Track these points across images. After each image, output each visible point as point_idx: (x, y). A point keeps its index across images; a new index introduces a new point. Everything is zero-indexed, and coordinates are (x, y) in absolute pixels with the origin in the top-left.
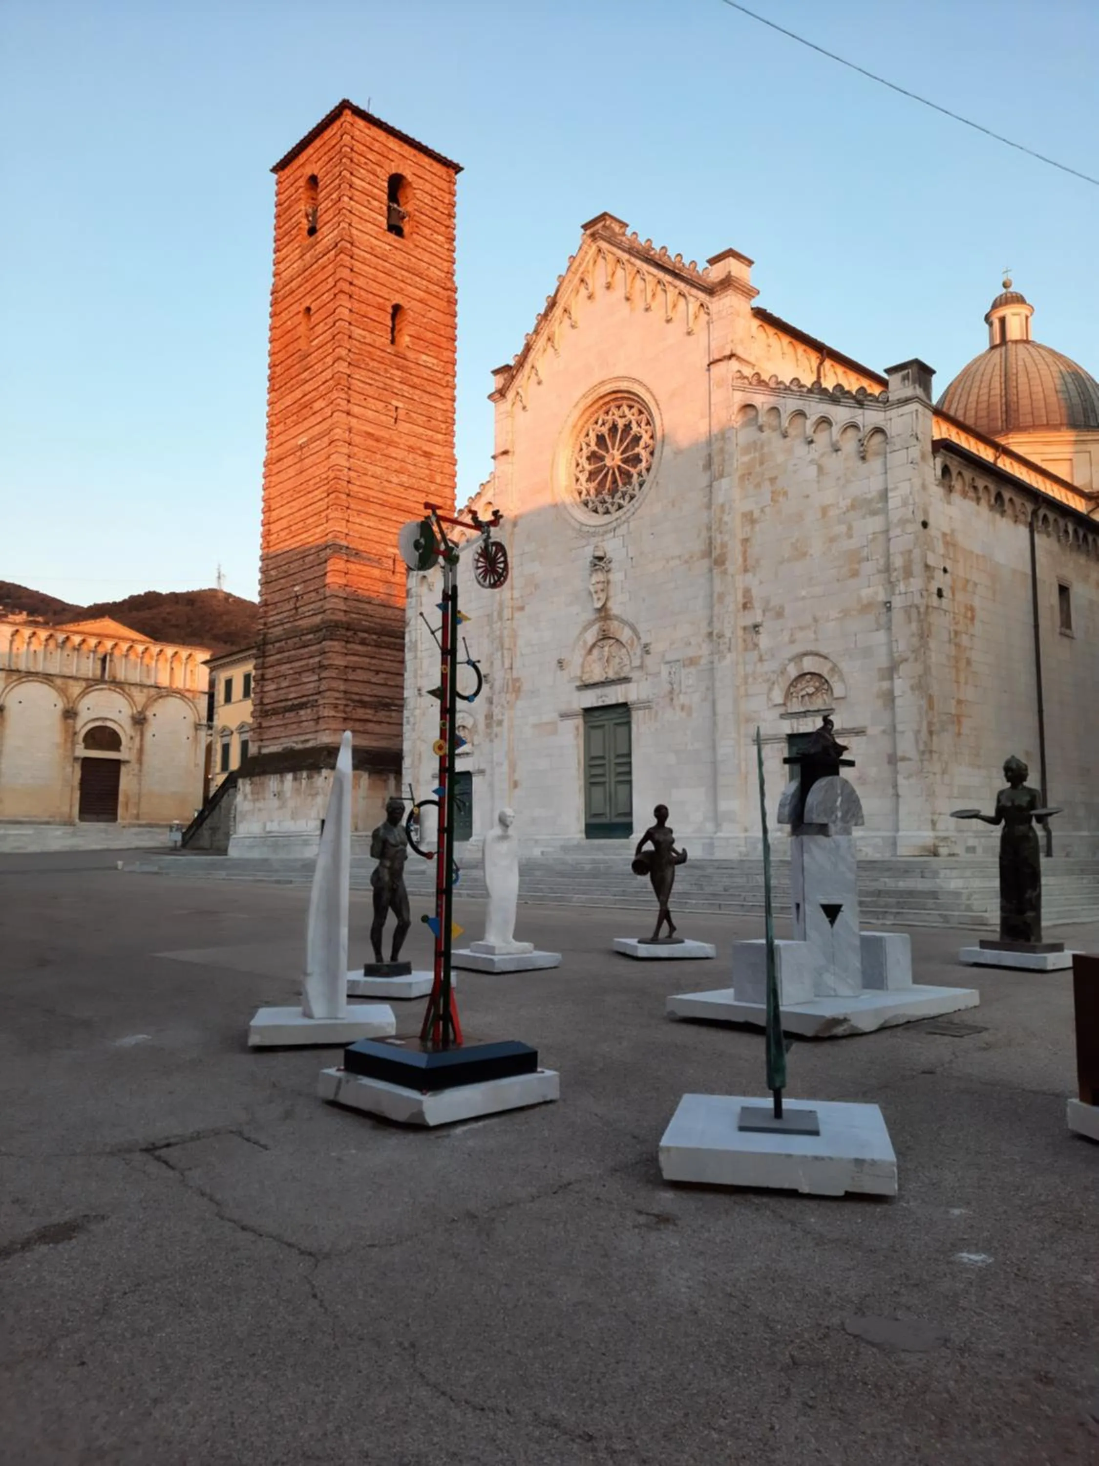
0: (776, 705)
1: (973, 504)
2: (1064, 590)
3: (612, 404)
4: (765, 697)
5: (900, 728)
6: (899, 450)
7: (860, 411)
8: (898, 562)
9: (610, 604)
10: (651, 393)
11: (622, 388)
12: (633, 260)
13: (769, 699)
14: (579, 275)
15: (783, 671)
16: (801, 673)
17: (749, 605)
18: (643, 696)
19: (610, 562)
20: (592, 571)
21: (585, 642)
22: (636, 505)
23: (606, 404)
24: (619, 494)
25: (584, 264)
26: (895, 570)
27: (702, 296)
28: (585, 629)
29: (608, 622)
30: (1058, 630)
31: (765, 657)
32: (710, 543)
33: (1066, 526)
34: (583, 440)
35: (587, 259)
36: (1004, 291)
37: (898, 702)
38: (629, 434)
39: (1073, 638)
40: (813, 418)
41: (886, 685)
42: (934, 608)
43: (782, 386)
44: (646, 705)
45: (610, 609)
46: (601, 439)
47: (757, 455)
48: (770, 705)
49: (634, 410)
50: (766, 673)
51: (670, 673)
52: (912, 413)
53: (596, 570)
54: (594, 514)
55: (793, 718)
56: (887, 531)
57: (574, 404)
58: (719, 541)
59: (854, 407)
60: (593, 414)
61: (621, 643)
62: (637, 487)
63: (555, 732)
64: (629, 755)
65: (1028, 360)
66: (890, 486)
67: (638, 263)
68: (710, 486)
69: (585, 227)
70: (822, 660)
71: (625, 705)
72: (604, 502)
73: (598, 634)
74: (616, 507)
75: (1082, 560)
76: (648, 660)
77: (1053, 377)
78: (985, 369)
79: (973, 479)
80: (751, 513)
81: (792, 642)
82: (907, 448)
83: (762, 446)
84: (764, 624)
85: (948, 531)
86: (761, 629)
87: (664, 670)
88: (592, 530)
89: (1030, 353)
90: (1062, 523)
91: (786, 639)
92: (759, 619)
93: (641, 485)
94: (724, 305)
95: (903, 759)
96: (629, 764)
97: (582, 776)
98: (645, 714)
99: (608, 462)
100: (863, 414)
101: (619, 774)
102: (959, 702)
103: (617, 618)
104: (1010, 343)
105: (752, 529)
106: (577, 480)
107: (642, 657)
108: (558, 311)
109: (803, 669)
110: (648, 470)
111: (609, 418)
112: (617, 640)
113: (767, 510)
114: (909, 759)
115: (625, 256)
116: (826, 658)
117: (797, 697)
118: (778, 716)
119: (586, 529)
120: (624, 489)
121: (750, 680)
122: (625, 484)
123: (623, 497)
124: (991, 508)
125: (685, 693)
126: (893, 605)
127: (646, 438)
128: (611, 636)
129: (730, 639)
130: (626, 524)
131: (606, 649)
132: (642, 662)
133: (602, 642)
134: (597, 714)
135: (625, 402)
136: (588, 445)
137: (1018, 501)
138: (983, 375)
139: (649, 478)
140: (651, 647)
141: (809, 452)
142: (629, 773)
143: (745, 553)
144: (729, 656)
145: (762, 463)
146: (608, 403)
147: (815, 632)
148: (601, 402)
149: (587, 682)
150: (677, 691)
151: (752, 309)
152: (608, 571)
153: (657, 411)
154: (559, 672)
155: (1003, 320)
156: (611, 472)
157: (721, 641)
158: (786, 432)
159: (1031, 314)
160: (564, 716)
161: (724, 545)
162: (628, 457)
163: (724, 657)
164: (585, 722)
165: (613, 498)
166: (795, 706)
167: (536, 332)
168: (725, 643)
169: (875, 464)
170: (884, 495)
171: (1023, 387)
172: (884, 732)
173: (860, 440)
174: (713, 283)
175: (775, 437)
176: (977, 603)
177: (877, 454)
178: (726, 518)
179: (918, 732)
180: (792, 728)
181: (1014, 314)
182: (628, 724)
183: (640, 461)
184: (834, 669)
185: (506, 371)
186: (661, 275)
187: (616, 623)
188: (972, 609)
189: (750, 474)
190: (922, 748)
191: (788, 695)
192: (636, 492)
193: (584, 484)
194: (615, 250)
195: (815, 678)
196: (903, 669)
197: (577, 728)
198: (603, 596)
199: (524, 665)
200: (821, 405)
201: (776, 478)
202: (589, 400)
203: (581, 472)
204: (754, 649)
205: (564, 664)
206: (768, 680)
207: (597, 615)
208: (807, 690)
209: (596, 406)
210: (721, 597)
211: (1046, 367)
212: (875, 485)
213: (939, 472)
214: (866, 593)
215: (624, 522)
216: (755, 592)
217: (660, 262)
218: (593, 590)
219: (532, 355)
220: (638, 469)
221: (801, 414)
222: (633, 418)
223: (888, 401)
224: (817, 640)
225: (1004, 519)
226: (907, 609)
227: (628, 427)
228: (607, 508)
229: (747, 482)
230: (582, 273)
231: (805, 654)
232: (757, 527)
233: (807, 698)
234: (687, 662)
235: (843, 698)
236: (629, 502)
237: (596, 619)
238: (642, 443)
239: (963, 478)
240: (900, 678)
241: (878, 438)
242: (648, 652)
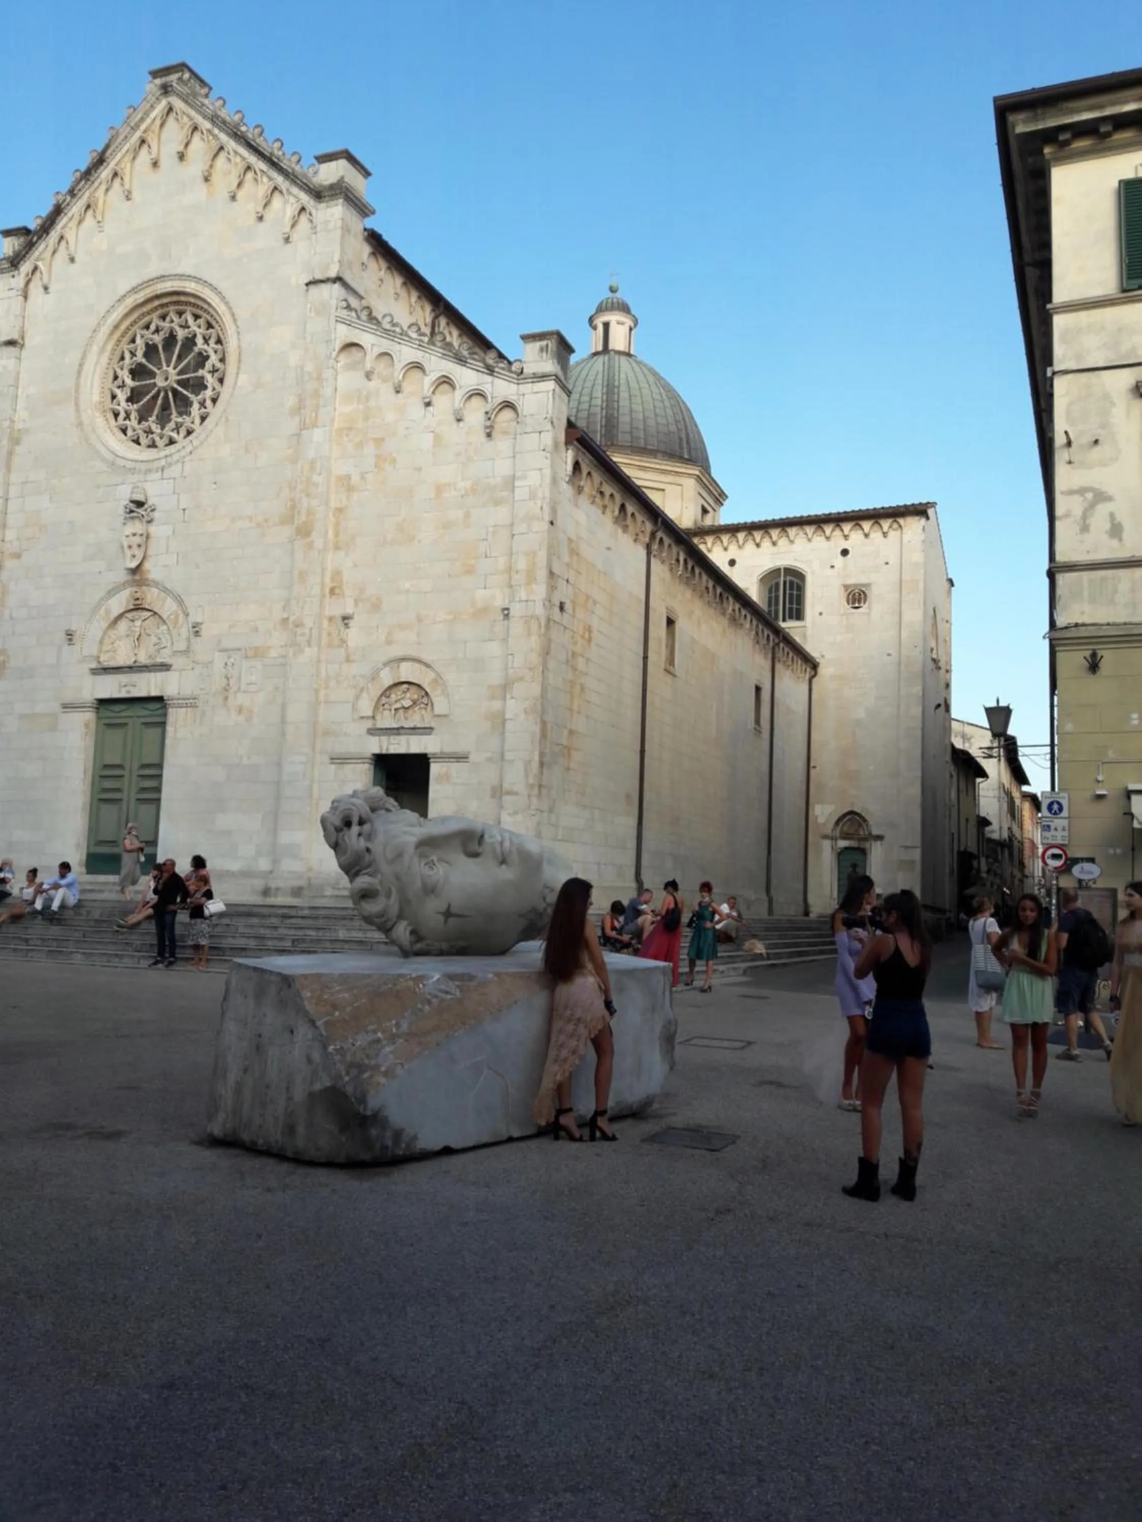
0: (362, 718)
1: (599, 512)
2: (670, 622)
3: (172, 308)
4: (349, 706)
5: (508, 756)
6: (530, 433)
7: (489, 378)
8: (522, 564)
9: (147, 565)
10: (227, 304)
11: (188, 290)
12: (216, 131)
13: (354, 708)
14: (138, 134)
15: (375, 677)
16: (397, 681)
17: (337, 591)
18: (187, 691)
19: (153, 510)
20: (126, 518)
21: (108, 612)
22: (195, 443)
23: (162, 306)
24: (172, 425)
25: (148, 121)
26: (517, 572)
27: (305, 198)
28: (112, 593)
29: (144, 588)
30: (663, 666)
31: (352, 658)
32: (293, 507)
33: (678, 554)
34: (125, 347)
35: (152, 115)
36: (610, 295)
37: (509, 726)
38: (191, 350)
39: (675, 676)
40: (432, 377)
41: (497, 705)
42: (555, 621)
43: (398, 330)
44: (190, 703)
45: (149, 571)
46: (151, 351)
47: (361, 407)
48: (356, 717)
49: (201, 321)
50: (354, 677)
51: (226, 664)
52: (548, 392)
53: (132, 518)
54: (135, 445)
55: (384, 735)
56: (512, 525)
57: (118, 298)
58: (305, 505)
59: (482, 372)
60: (143, 315)
61: (160, 617)
62: (197, 420)
63: (53, 728)
64: (160, 766)
65: (631, 375)
66: (518, 474)
67: (223, 137)
68: (298, 435)
69: (155, 74)
70: (423, 668)
71: (160, 699)
72: (149, 432)
73: (128, 601)
74: (166, 440)
75: (688, 594)
76: (197, 644)
77: (653, 399)
78: (587, 375)
79: (601, 483)
80: (349, 477)
81: (389, 642)
82: (540, 432)
83: (368, 399)
84: (356, 616)
85: (574, 537)
86: (351, 623)
87: (219, 660)
88: (129, 465)
89: (633, 368)
90: (675, 549)
91: (383, 638)
92: (349, 611)
93: (203, 419)
94: (333, 215)
95: (509, 793)
96: (160, 777)
97: (88, 789)
98: (187, 712)
99: (160, 382)
100: (492, 383)
101: (144, 790)
102: (571, 732)
103: (156, 584)
104: (612, 353)
105: (348, 498)
106: (114, 397)
107: (188, 640)
108: (105, 173)
109: (399, 678)
110: (214, 400)
111: (166, 325)
112: (155, 613)
113: (369, 477)
114: (516, 794)
115: (206, 125)
116: (428, 666)
117: (390, 710)
118: (364, 731)
119: (122, 463)
120: (180, 420)
121: (333, 684)
122: (180, 414)
123: (177, 428)
124: (616, 521)
125: (245, 692)
126: (511, 614)
127: (214, 359)
128: (147, 607)
129: (311, 629)
130: (180, 465)
131: (138, 623)
132: (188, 647)
133: (134, 613)
134: (117, 708)
135: (189, 309)
136: (133, 354)
137: (640, 518)
138: (585, 381)
139: (215, 412)
140: (203, 627)
141: (425, 416)
142: (158, 790)
143: (337, 524)
144: (307, 650)
145: (366, 418)
146: (167, 305)
147: (418, 635)
148: (157, 303)
149: (106, 664)
150: (234, 688)
151: (365, 230)
152: (150, 522)
153: (233, 327)
154: (66, 648)
155: (606, 325)
156: (162, 394)
157: (299, 631)
158: (400, 386)
159: (635, 325)
160: (68, 707)
161: (310, 512)
162: (188, 379)
163: (301, 651)
164: (99, 718)
165: (162, 429)
166: (386, 720)
167: (72, 193)
168: (303, 634)
169: (502, 444)
170: (510, 483)
171: (624, 403)
172: (490, 760)
173: (487, 413)
174: (321, 186)
175: (386, 390)
176: (595, 623)
177: (505, 433)
178: (316, 478)
179: (528, 764)
180: (381, 747)
181: (618, 323)
182: (163, 724)
183: (206, 387)
184: (438, 680)
185: (22, 234)
186: (253, 159)
187: (155, 591)
188: (589, 629)
189: (350, 429)
190: (531, 781)
191: (378, 706)
192: (196, 425)
193: (123, 404)
194: (193, 113)
195: (413, 689)
196: (519, 689)
197: (87, 726)
198: (139, 554)
199: (13, 634)
200: (444, 361)
201: (383, 440)
202: (141, 297)
203: (119, 387)
204: (340, 646)
205: (75, 639)
206: (355, 687)
207: (130, 577)
208: (403, 702)
209: (149, 307)
210: (303, 576)
211: (647, 386)
212: (503, 468)
213: (570, 467)
214: (481, 595)
215: (178, 461)
216: (346, 576)
217: (253, 143)
218: (126, 545)
219: (62, 221)
220: (200, 397)
221: (417, 366)
222: (198, 331)
223: (522, 372)
224: (419, 643)
225: (625, 535)
226: (528, 619)
227: (190, 342)
228: (154, 441)
229: (345, 439)
230: (145, 131)
231: (404, 659)
232: (355, 496)
233: (401, 712)
234: (250, 653)
235: (445, 716)
236: (185, 437)
237: (127, 582)
238: (208, 365)
239: (592, 481)
240: (513, 698)
241: (507, 414)
242: (197, 634)
